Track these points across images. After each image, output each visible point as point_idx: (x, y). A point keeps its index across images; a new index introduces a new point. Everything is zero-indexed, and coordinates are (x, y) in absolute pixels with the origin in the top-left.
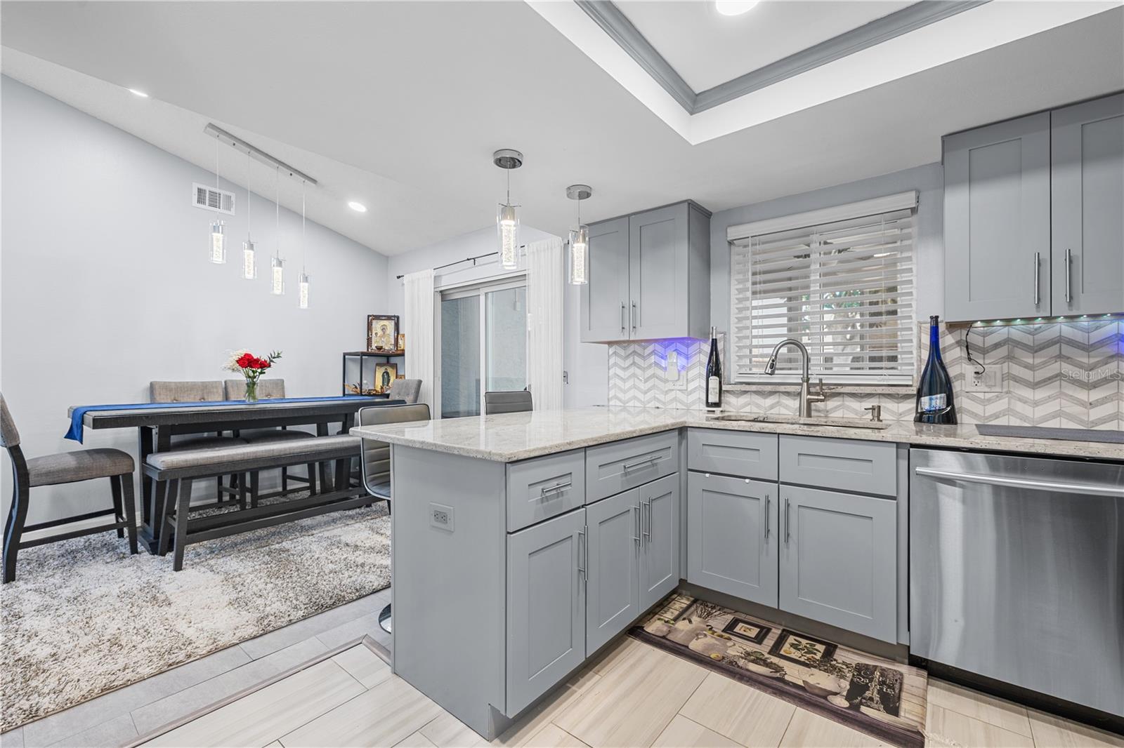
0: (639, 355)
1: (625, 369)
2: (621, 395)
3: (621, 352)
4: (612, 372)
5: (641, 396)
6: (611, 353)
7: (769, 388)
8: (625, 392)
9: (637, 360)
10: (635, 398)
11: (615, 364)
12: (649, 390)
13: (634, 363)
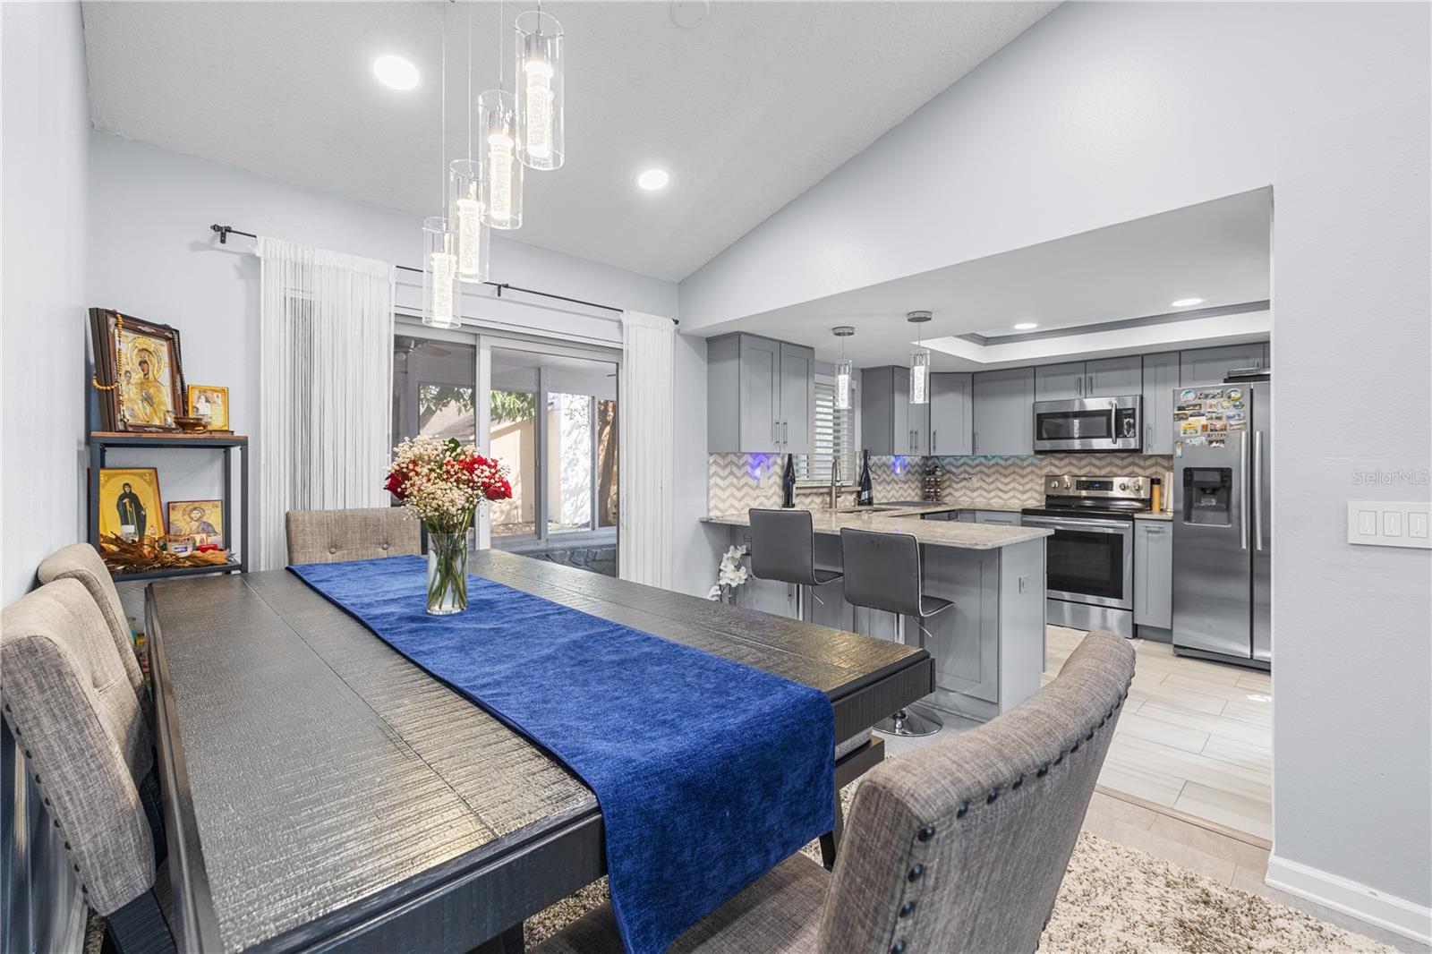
0: (736, 465)
1: (724, 478)
2: (720, 505)
3: (721, 461)
4: (712, 481)
5: (736, 503)
6: (711, 461)
7: (809, 491)
8: (724, 501)
9: (735, 469)
10: (732, 506)
11: (716, 474)
12: (743, 497)
13: (732, 473)
